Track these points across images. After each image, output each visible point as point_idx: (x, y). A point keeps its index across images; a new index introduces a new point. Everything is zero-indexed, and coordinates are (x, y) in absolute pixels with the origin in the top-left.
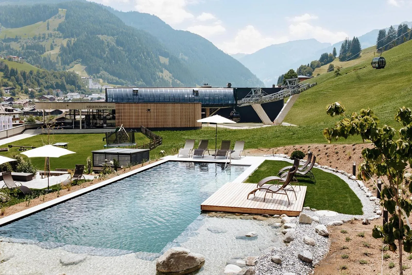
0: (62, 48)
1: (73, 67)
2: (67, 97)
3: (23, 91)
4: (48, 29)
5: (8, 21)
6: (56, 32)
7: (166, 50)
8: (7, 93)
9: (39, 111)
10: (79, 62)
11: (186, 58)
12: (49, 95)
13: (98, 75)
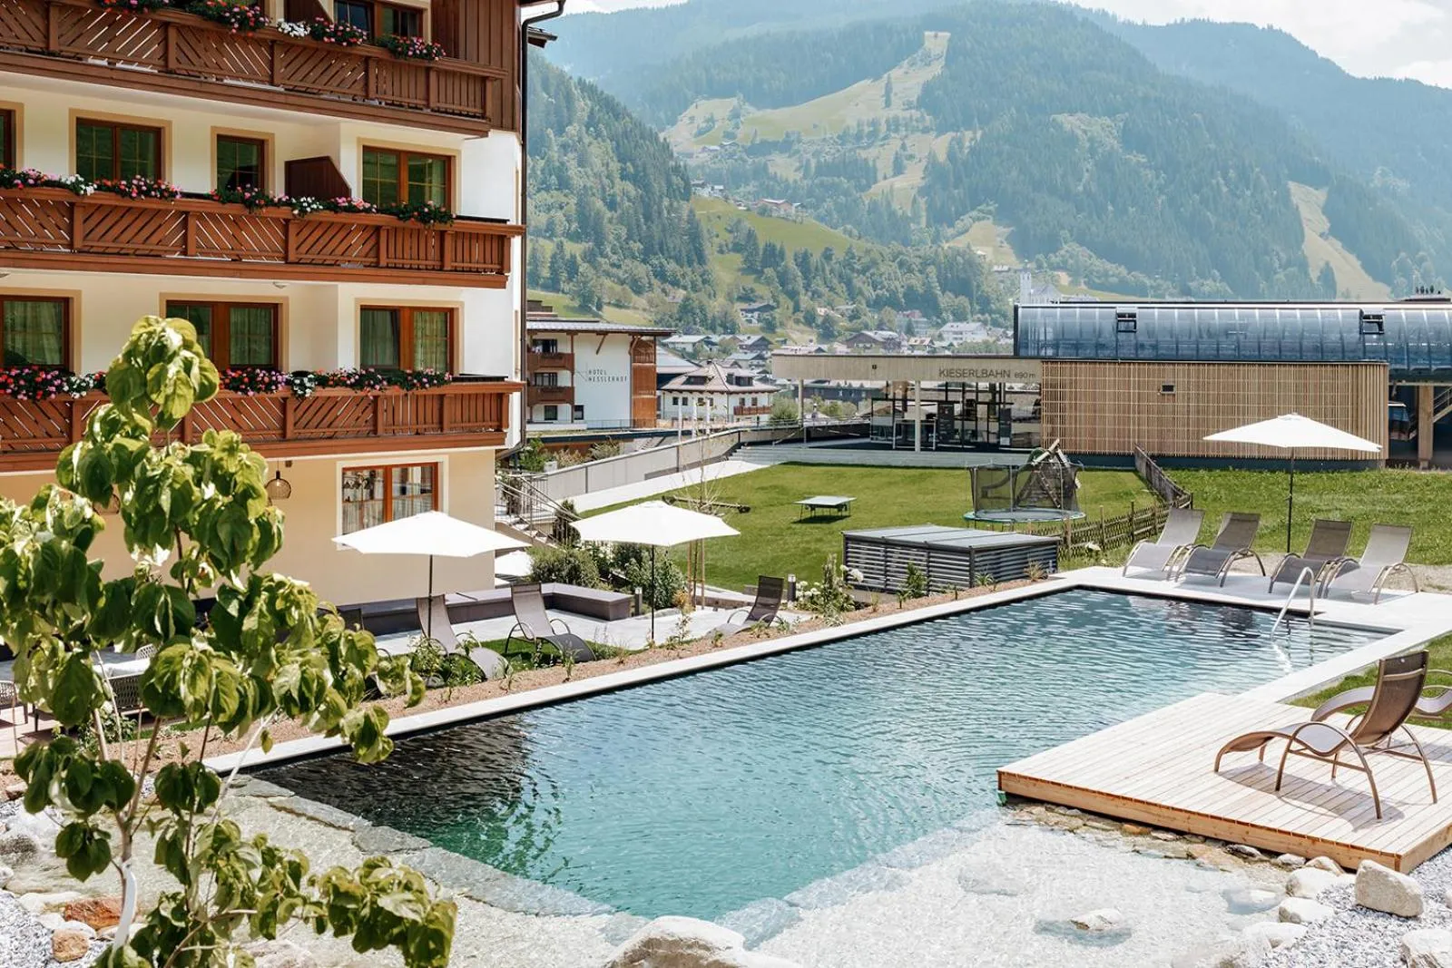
0: (933, 169)
1: (967, 231)
2: (940, 337)
3: (800, 316)
4: (888, 104)
5: (765, 86)
6: (913, 111)
7: (1316, 158)
8: (750, 321)
9: (842, 384)
10: (990, 212)
11: (1403, 185)
12: (882, 330)
13: (1054, 259)
